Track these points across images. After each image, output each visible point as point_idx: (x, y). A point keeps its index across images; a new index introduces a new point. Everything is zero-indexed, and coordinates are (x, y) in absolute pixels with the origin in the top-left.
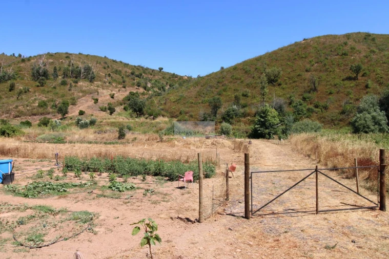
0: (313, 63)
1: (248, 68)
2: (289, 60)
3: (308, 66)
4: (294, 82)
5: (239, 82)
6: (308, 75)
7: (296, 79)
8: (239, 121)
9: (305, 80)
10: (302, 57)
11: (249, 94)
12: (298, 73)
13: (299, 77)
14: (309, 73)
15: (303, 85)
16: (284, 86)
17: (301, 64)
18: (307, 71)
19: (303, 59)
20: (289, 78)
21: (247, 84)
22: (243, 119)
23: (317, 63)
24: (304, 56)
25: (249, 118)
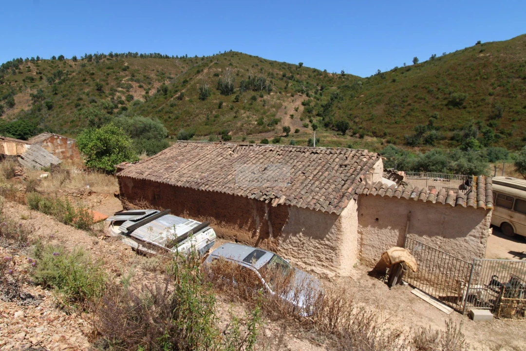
0: (495, 86)
1: (431, 88)
2: (470, 80)
3: (491, 90)
4: (479, 106)
5: (423, 102)
6: (490, 99)
7: (480, 104)
8: (439, 143)
9: (488, 105)
10: (484, 78)
11: (438, 117)
12: (482, 97)
13: (483, 101)
14: (493, 97)
15: (488, 109)
16: (471, 110)
17: (484, 87)
18: (490, 95)
19: (485, 80)
20: (473, 102)
21: (433, 106)
22: (442, 142)
23: (499, 86)
24: (485, 77)
25: (447, 141)
